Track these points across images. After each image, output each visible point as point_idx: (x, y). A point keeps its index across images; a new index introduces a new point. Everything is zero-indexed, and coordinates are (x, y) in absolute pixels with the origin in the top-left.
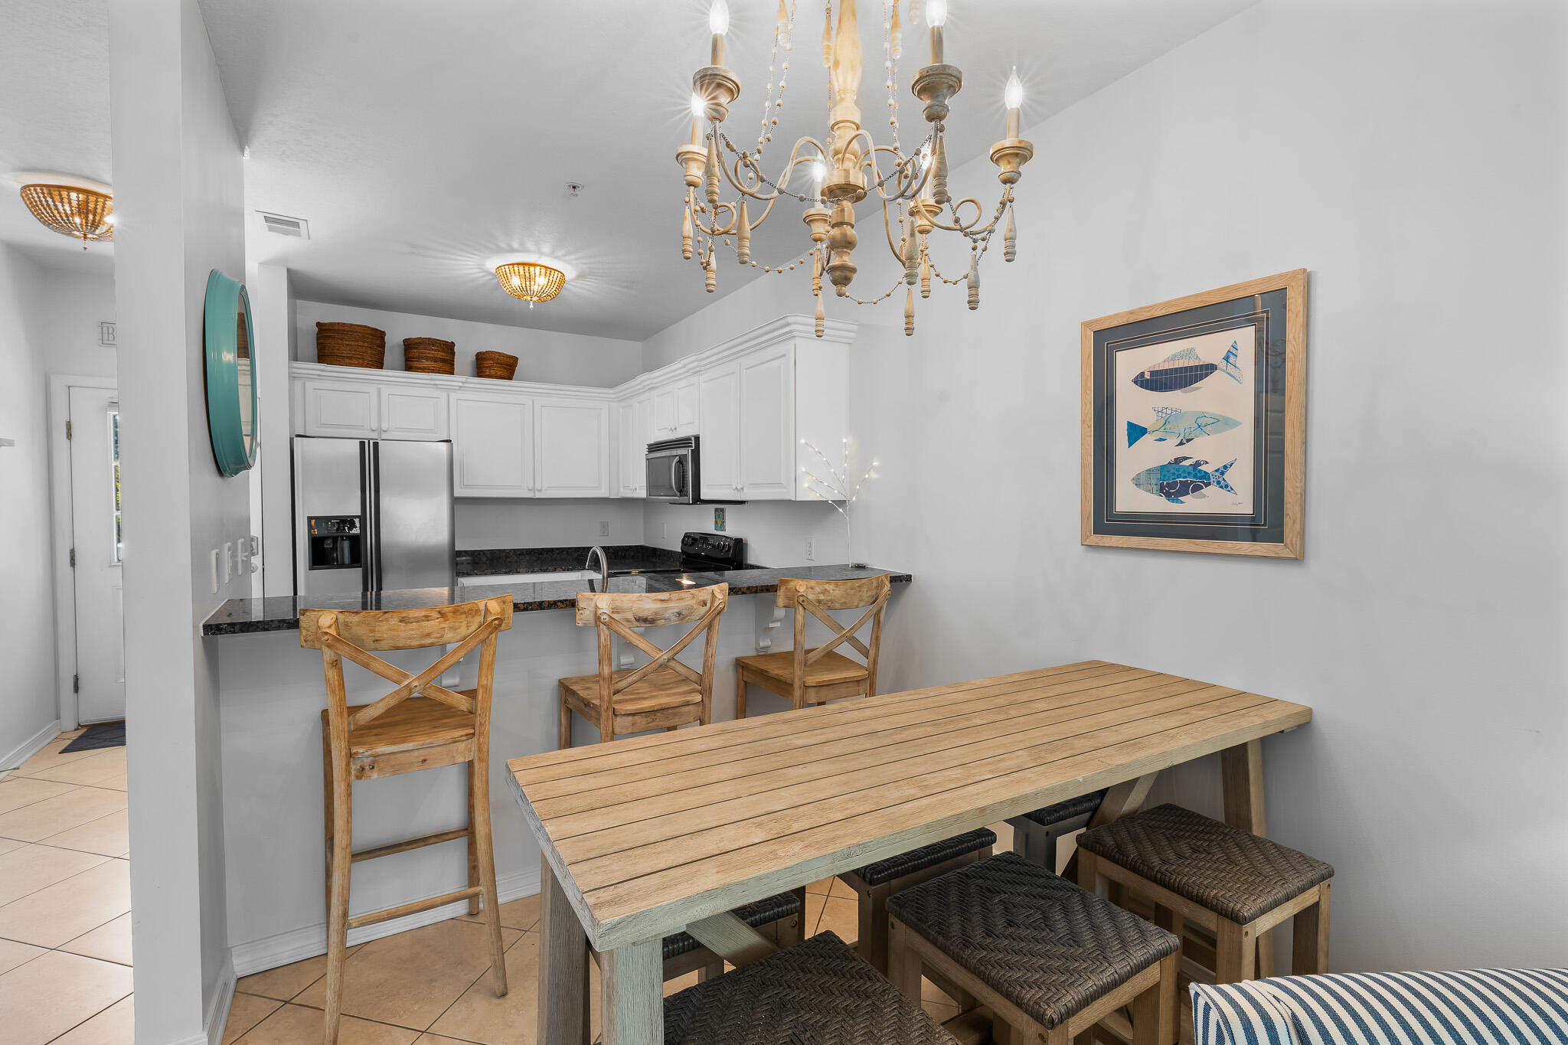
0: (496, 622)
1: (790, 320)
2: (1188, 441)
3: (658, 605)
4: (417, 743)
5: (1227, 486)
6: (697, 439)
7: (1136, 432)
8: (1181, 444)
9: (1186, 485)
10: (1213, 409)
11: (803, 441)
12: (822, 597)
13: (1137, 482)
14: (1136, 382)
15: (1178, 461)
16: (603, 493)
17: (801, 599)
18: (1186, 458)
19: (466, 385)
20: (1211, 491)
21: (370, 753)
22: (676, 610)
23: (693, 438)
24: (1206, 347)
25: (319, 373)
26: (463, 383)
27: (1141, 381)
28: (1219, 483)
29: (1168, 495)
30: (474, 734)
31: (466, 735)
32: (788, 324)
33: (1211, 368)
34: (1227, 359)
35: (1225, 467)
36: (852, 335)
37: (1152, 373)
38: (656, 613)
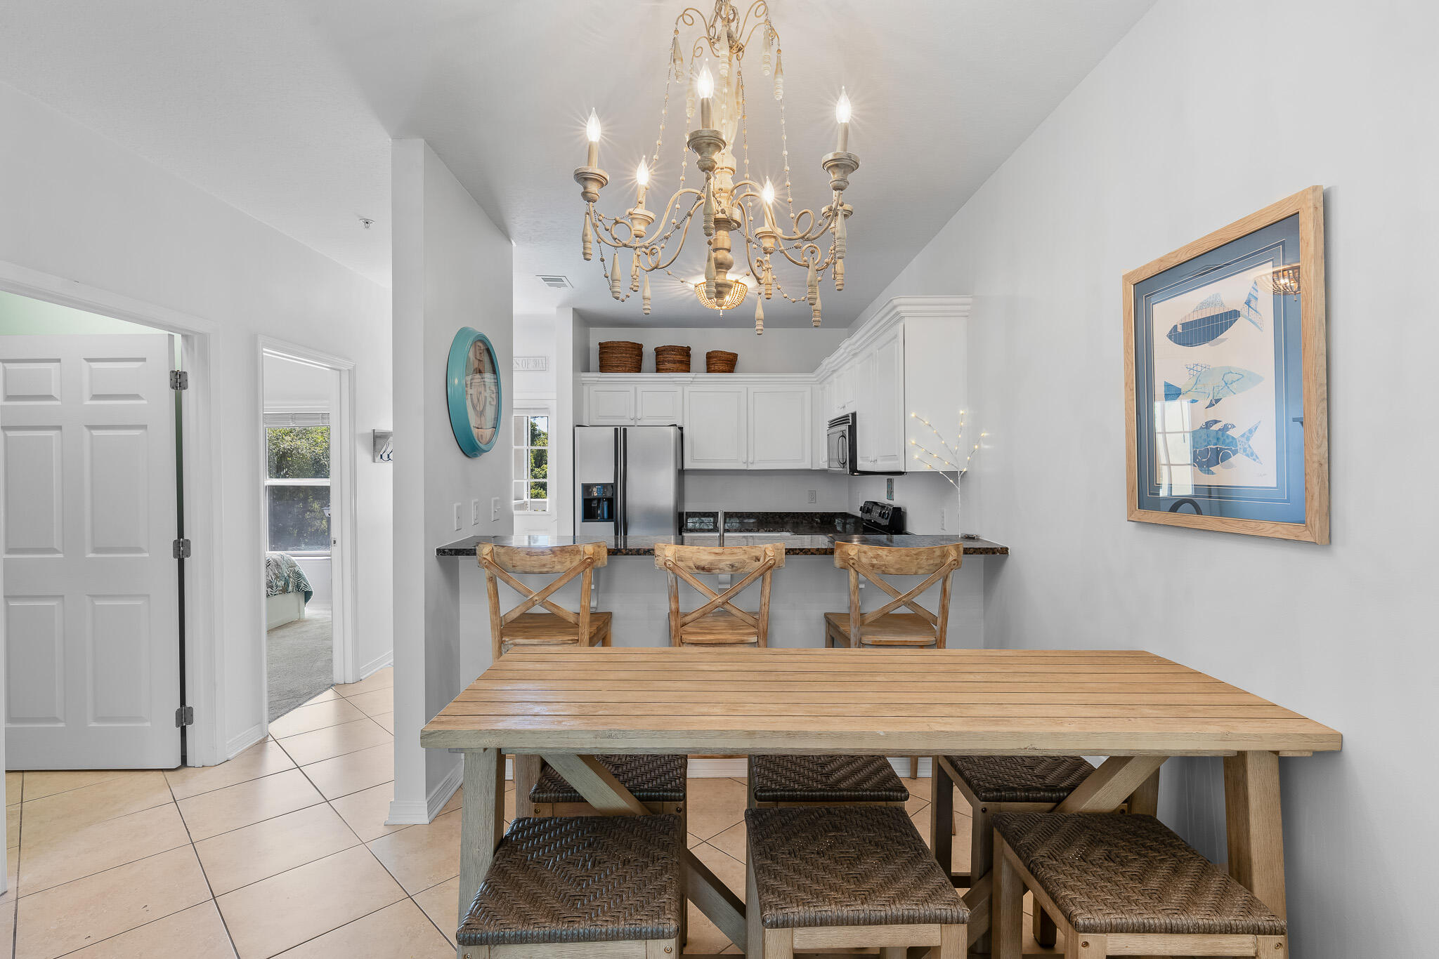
0: (589, 560)
1: (895, 302)
2: (1217, 401)
3: (712, 558)
4: (540, 640)
5: (1252, 454)
6: (854, 415)
7: (1172, 393)
8: (1211, 405)
9: (1216, 454)
11: (913, 415)
12: (875, 561)
14: (1170, 337)
15: (1208, 425)
16: (806, 465)
17: (851, 561)
18: (1216, 422)
19: (695, 380)
21: (511, 642)
22: (728, 563)
23: (850, 415)
24: (1230, 292)
25: (597, 379)
26: (693, 378)
27: (1175, 336)
28: (1245, 450)
29: (1201, 466)
30: (578, 640)
31: (572, 640)
32: (895, 307)
33: (1233, 316)
34: (1248, 303)
35: (1250, 431)
36: (968, 307)
37: (1183, 325)
38: (711, 564)
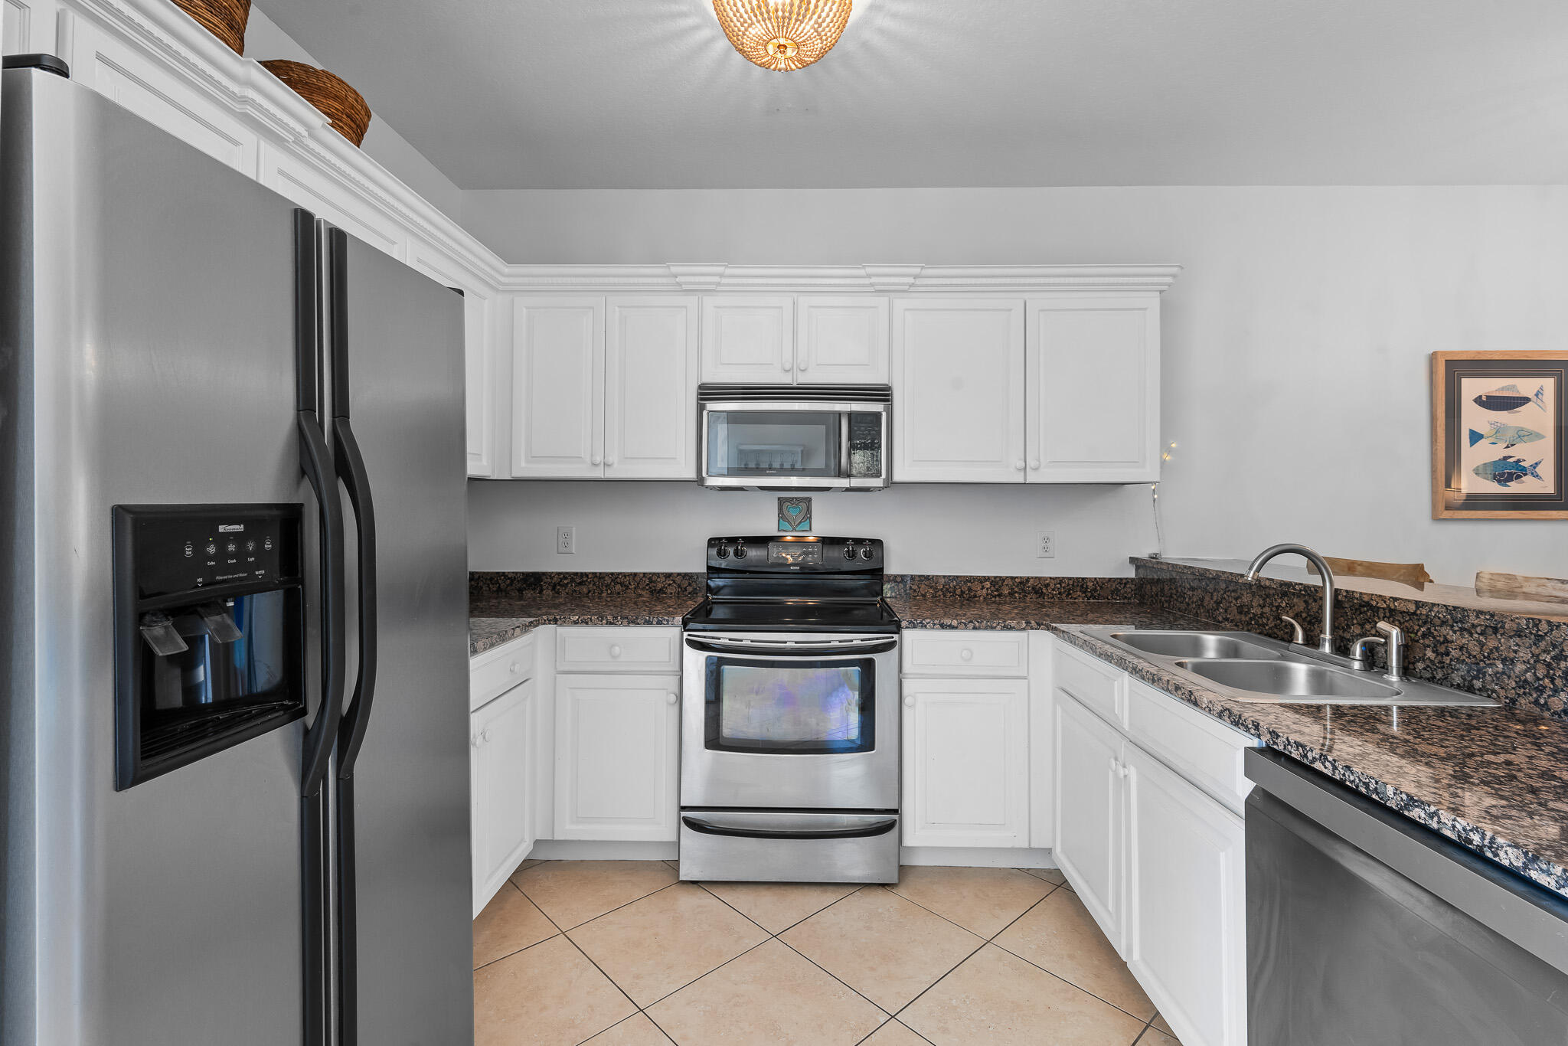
2: (1512, 445)
5: (1537, 476)
7: (1475, 437)
8: (1507, 447)
9: (1511, 475)
10: (1528, 426)
13: (1477, 472)
14: (1476, 401)
15: (1505, 458)
18: (1511, 457)
20: (1528, 479)
24: (1525, 386)
27: (1478, 401)
28: (1532, 474)
29: (1499, 482)
33: (1526, 400)
34: (1537, 395)
35: (1536, 464)
37: (1487, 397)
